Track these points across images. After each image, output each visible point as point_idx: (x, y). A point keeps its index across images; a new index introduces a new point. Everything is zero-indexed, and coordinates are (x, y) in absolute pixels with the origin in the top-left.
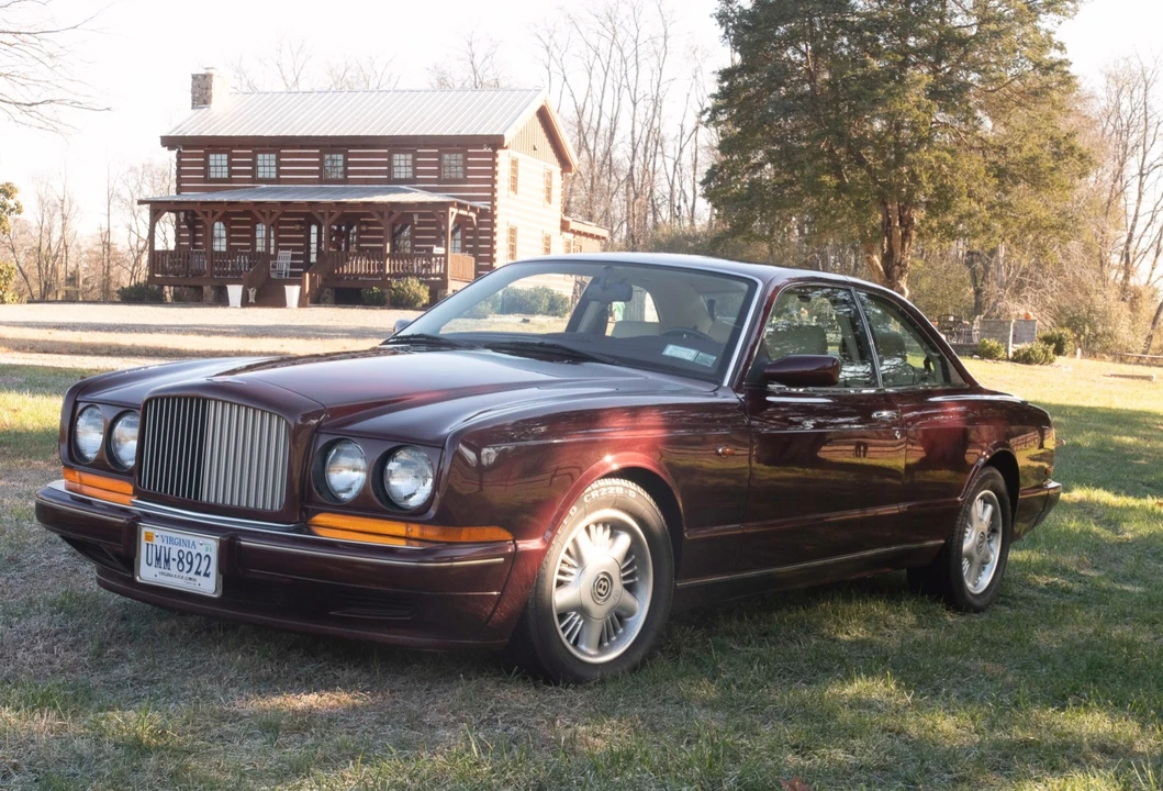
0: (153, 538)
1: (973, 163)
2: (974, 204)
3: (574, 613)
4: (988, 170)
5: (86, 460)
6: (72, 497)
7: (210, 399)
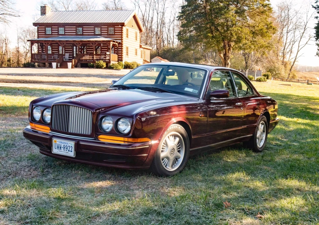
0: (56, 142)
1: (246, 30)
2: (247, 41)
3: (165, 159)
4: (250, 32)
5: (36, 121)
6: (33, 130)
7: (70, 105)
